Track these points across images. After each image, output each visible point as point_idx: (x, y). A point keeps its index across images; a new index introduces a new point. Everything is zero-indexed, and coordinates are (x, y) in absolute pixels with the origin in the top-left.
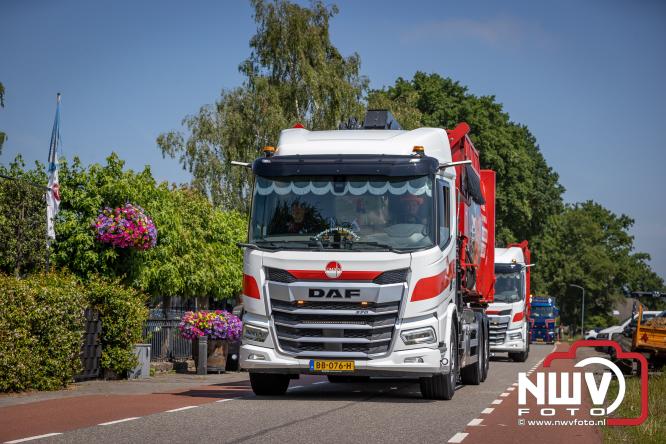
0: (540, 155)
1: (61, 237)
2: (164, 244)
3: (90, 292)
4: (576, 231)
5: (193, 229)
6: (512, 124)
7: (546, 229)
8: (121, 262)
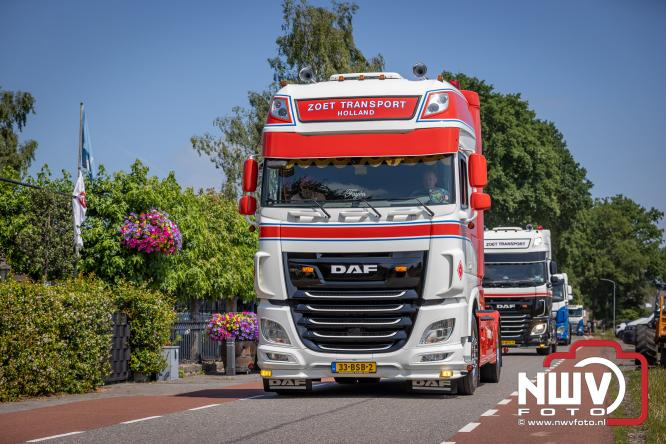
0: (567, 151)
1: (89, 244)
2: (190, 248)
3: (118, 297)
4: (605, 226)
5: (219, 233)
6: (539, 121)
7: (575, 224)
8: (148, 267)
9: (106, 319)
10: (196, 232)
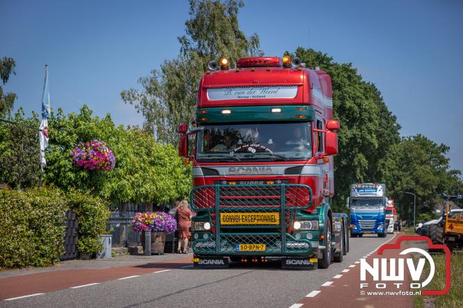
0: (384, 103)
1: (50, 163)
2: (121, 167)
3: (70, 200)
4: (409, 155)
5: (141, 156)
6: (364, 82)
7: (388, 154)
8: (91, 180)
9: (62, 215)
10: (125, 156)
